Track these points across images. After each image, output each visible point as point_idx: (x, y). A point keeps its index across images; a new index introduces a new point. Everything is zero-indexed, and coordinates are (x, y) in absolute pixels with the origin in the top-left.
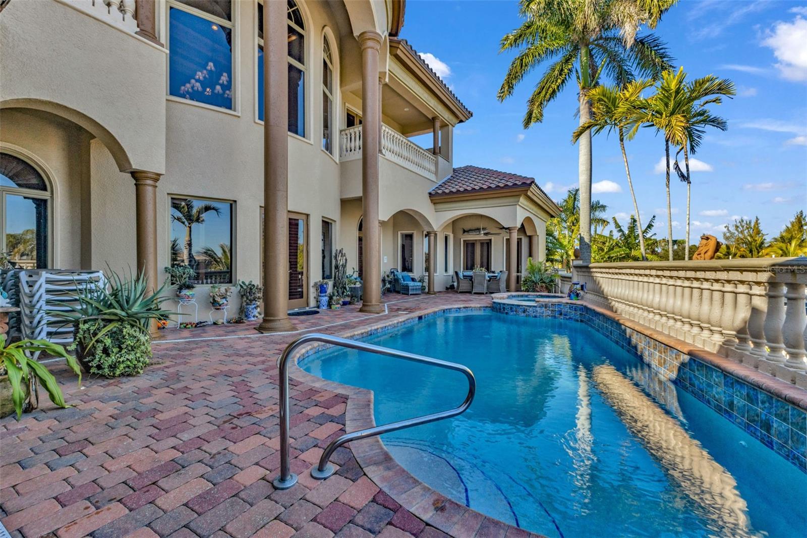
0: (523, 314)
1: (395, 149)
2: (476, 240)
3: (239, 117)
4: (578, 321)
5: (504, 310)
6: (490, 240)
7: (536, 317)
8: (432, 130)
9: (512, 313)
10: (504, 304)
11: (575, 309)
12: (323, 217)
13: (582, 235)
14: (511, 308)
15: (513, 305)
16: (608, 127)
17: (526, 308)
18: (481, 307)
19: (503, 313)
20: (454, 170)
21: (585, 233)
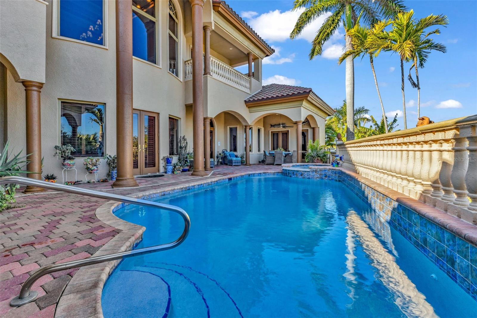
0: (301, 177)
1: (220, 72)
2: (279, 131)
3: (107, 49)
4: (337, 181)
5: (289, 174)
6: (288, 131)
7: (309, 178)
8: (248, 62)
9: (294, 176)
10: (289, 170)
11: (335, 173)
12: (169, 115)
13: (348, 127)
14: (293, 173)
15: (294, 171)
16: (362, 54)
17: (303, 172)
18: (275, 173)
19: (288, 176)
20: (263, 87)
21: (350, 126)
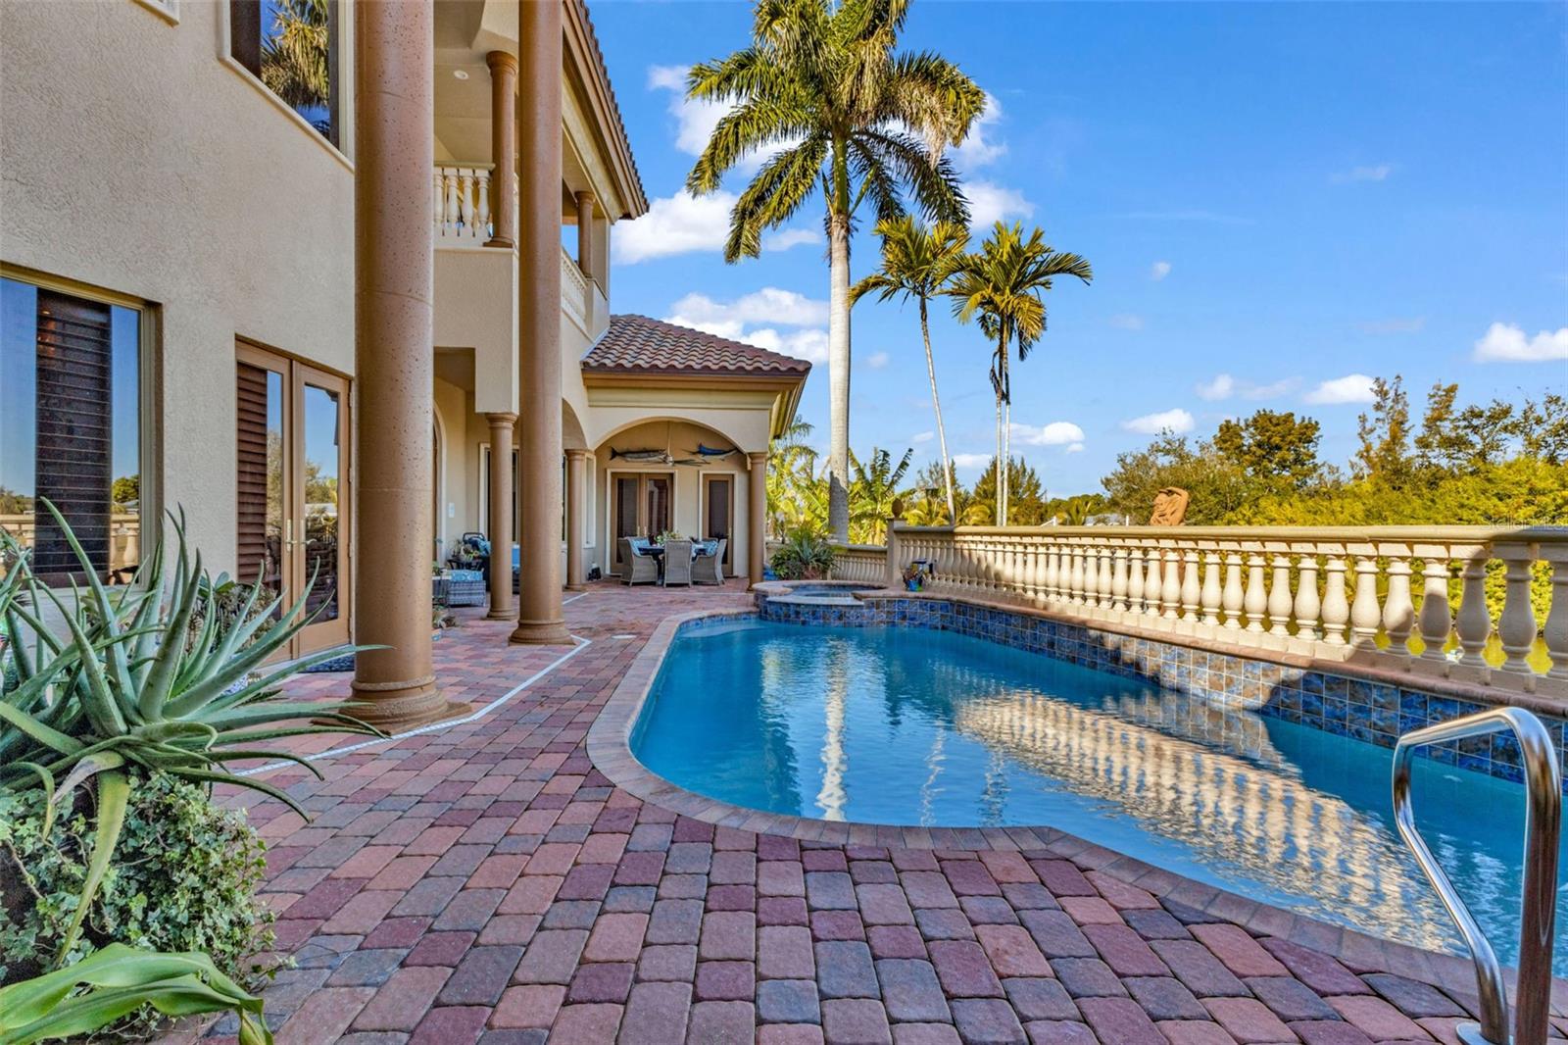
0: (837, 623)
2: (640, 474)
4: (937, 628)
5: (797, 617)
6: (672, 475)
7: (861, 626)
9: (815, 622)
10: (799, 605)
11: (931, 607)
13: (835, 475)
14: (814, 613)
15: (818, 606)
16: (902, 293)
17: (844, 610)
18: (739, 614)
19: (794, 623)
20: (613, 318)
21: (841, 472)
